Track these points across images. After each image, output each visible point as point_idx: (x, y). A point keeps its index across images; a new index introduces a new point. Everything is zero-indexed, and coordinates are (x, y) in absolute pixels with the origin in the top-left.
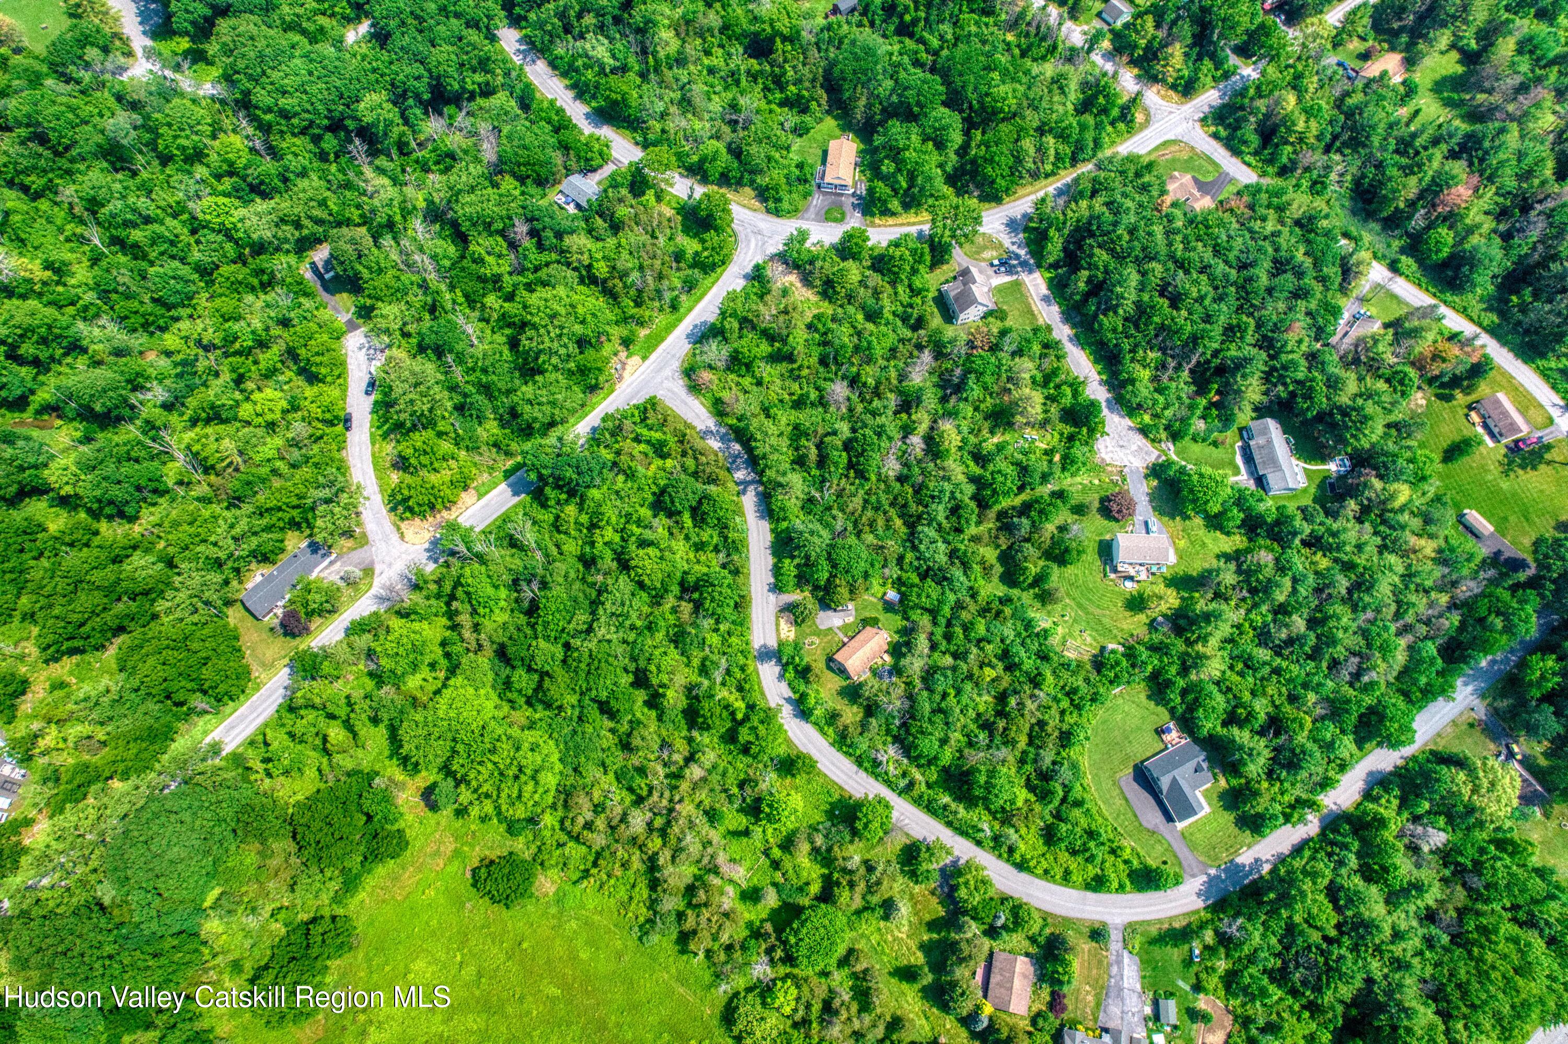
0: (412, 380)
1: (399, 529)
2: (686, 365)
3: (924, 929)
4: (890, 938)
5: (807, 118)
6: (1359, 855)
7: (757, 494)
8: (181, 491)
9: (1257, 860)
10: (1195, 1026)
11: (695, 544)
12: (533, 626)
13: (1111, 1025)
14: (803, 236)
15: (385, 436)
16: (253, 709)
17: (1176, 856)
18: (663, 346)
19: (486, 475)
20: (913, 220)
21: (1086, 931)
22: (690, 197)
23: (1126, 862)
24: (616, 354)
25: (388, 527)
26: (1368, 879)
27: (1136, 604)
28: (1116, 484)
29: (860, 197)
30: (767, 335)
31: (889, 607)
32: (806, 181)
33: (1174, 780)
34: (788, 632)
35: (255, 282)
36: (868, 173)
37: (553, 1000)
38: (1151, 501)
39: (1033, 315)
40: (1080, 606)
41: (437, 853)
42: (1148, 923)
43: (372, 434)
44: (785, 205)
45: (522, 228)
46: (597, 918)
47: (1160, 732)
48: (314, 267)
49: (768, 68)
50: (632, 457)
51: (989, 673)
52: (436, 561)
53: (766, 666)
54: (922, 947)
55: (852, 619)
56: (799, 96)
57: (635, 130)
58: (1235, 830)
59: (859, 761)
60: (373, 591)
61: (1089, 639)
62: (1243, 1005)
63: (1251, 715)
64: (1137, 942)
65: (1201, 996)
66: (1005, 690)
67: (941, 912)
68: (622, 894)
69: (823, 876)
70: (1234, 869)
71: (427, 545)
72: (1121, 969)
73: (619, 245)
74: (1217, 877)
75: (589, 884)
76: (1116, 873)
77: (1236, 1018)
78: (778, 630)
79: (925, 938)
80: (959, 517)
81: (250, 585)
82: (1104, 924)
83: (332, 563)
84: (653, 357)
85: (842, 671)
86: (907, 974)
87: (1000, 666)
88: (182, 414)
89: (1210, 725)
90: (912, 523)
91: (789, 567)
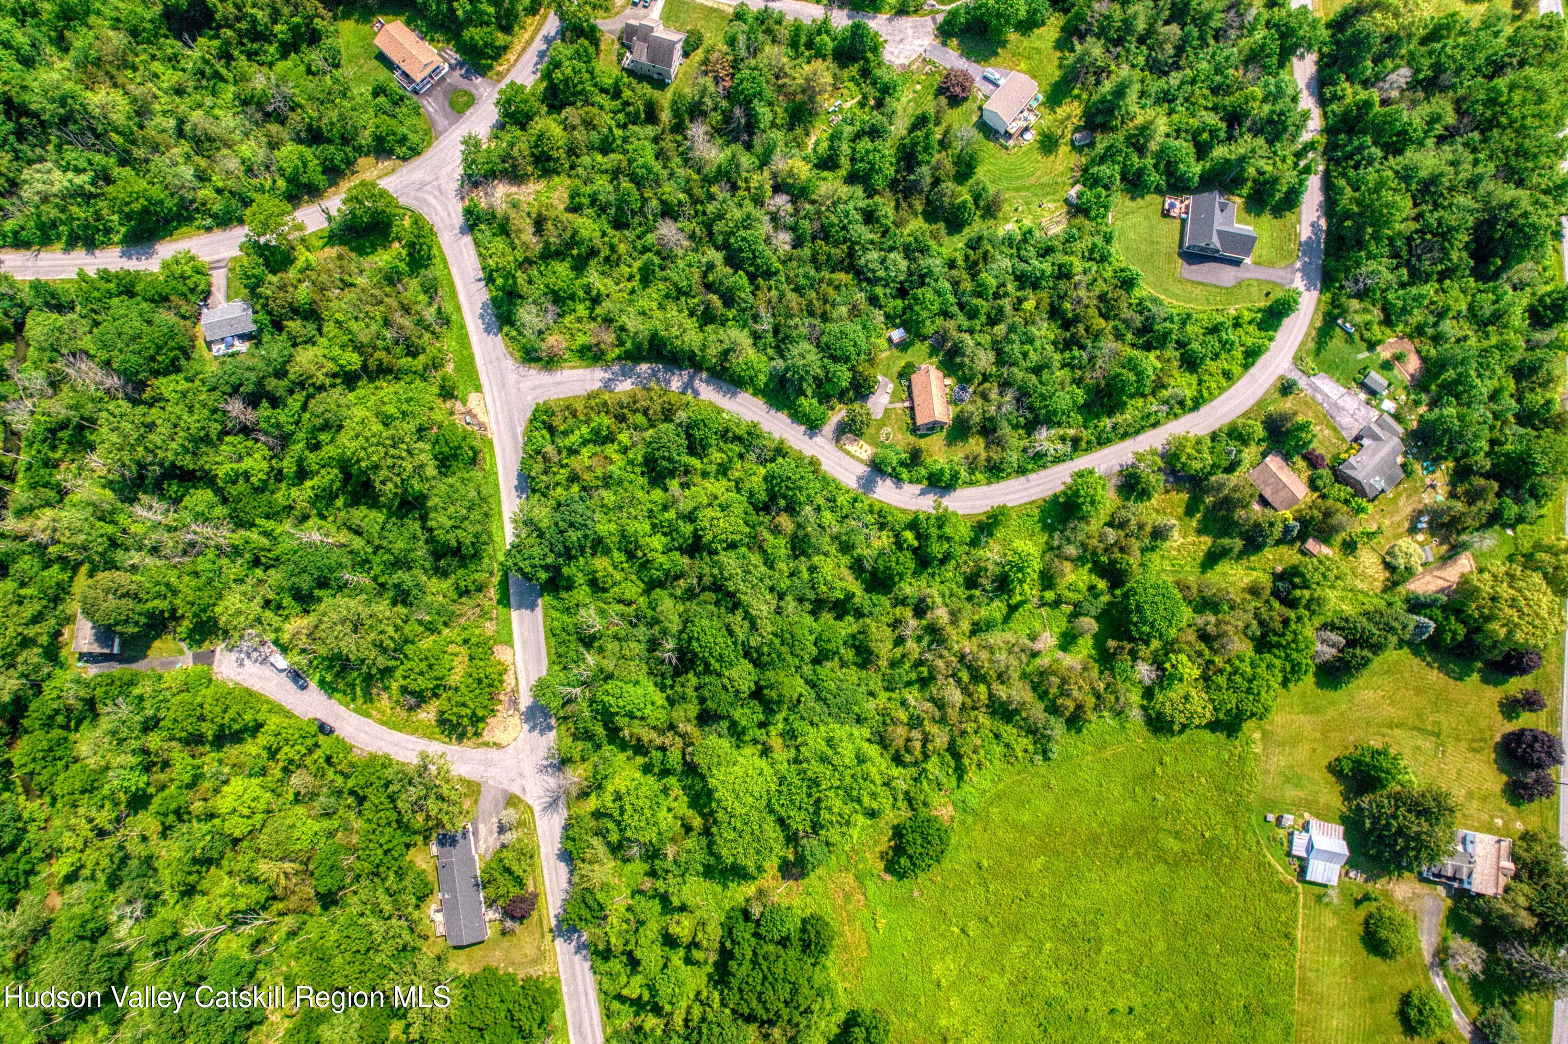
0: (348, 627)
1: (487, 744)
2: (518, 355)
3: (1187, 519)
4: (1175, 553)
5: (327, 42)
6: (1375, 143)
7: (708, 382)
8: (265, 950)
9: (1312, 225)
10: (1395, 371)
11: (718, 472)
12: (708, 670)
13: (1355, 433)
14: (471, 143)
15: (369, 698)
16: (575, 996)
17: (1269, 282)
18: (479, 361)
19: (488, 624)
20: (527, 36)
21: (1277, 395)
22: (330, 219)
23: (1250, 323)
24: (452, 413)
25: (479, 753)
26: (1398, 152)
27: (1048, 144)
28: (932, 74)
29: (461, 65)
30: (548, 255)
31: (903, 346)
32: (402, 98)
33: (1220, 232)
34: (863, 450)
35: (57, 733)
36: (437, 36)
37: (1046, 868)
38: (968, 59)
39: (715, 10)
40: (1017, 189)
41: (847, 897)
42: (1303, 344)
43: (355, 711)
44: (413, 138)
45: (236, 407)
46: (1001, 786)
47: (1166, 214)
48: (88, 658)
49: (229, 33)
50: (590, 468)
51: (1029, 305)
52: (550, 728)
53: (878, 490)
54: (1199, 532)
55: (891, 386)
56: (295, 29)
57: (191, 219)
58: (1278, 223)
59: (1022, 471)
60: (537, 809)
61: (1052, 206)
62: (1406, 323)
63: (1213, 132)
64: (1310, 362)
65: (1379, 349)
66: (1052, 305)
67: (1185, 496)
68: (999, 750)
69: (1091, 571)
70: (1307, 248)
71: (526, 727)
72: (1321, 392)
73: (339, 323)
74: (1305, 265)
75: (972, 774)
76: (1250, 336)
77: (1411, 337)
78: (853, 457)
79: (1194, 524)
80: (878, 221)
81: (441, 930)
82: (1282, 377)
83: (475, 834)
84: (484, 380)
85: (933, 427)
86: (1212, 559)
87: (1028, 292)
88: (165, 903)
89: (1196, 169)
90: (850, 265)
91: (808, 403)
